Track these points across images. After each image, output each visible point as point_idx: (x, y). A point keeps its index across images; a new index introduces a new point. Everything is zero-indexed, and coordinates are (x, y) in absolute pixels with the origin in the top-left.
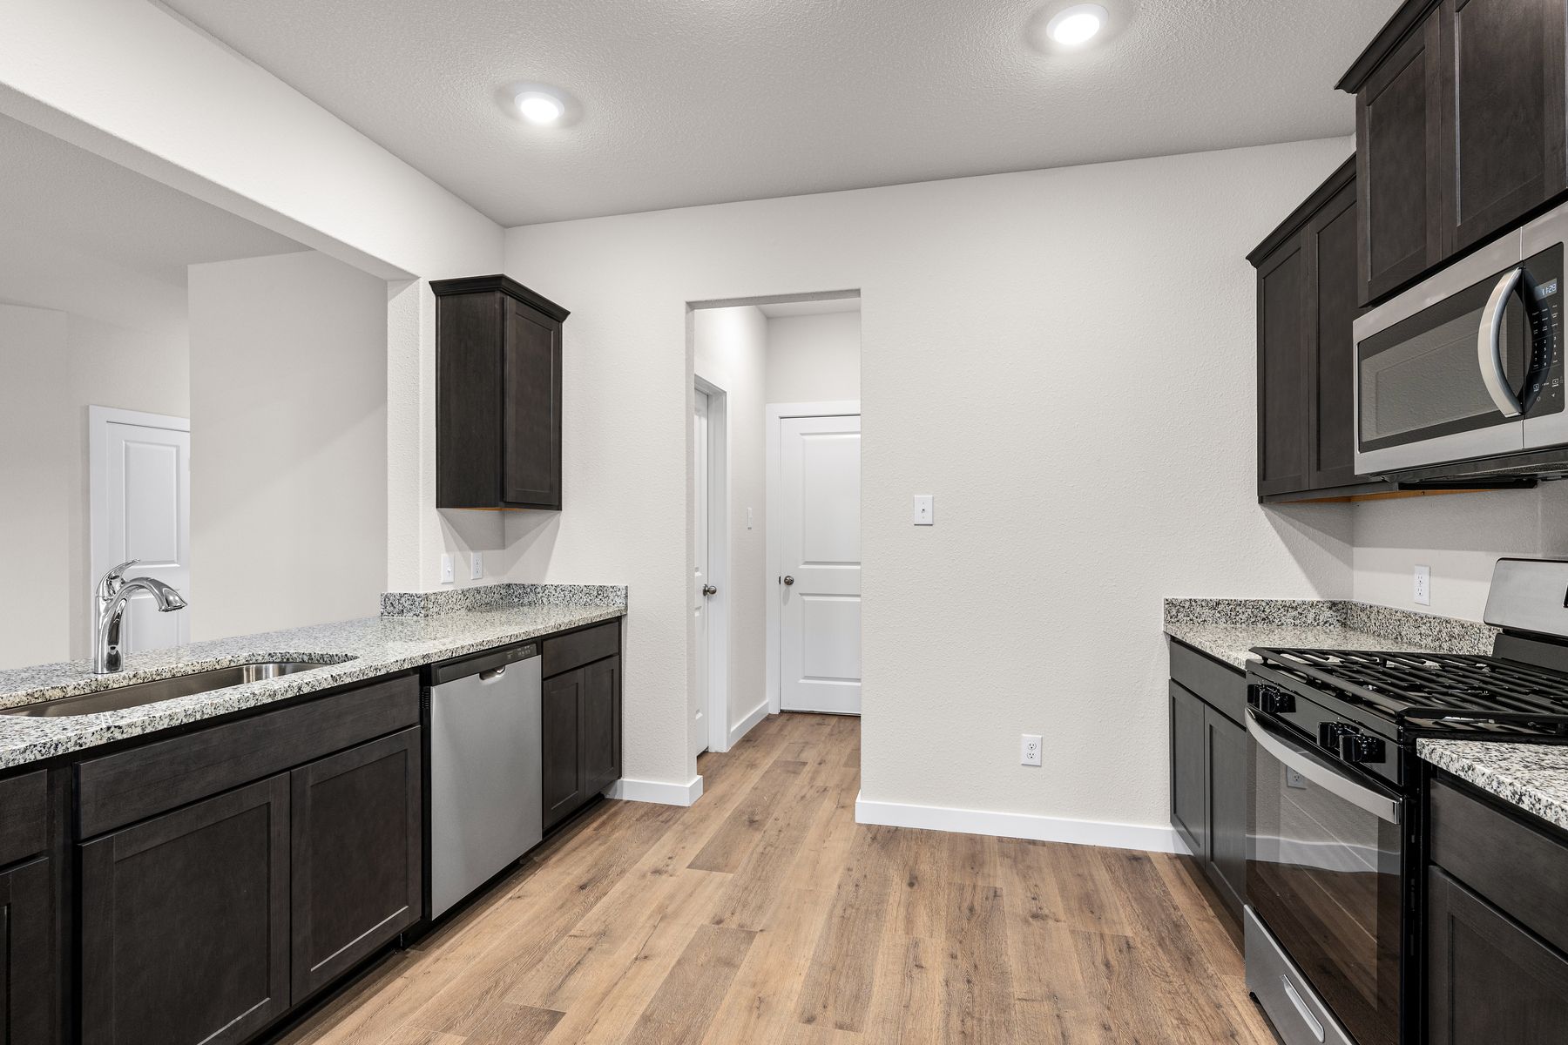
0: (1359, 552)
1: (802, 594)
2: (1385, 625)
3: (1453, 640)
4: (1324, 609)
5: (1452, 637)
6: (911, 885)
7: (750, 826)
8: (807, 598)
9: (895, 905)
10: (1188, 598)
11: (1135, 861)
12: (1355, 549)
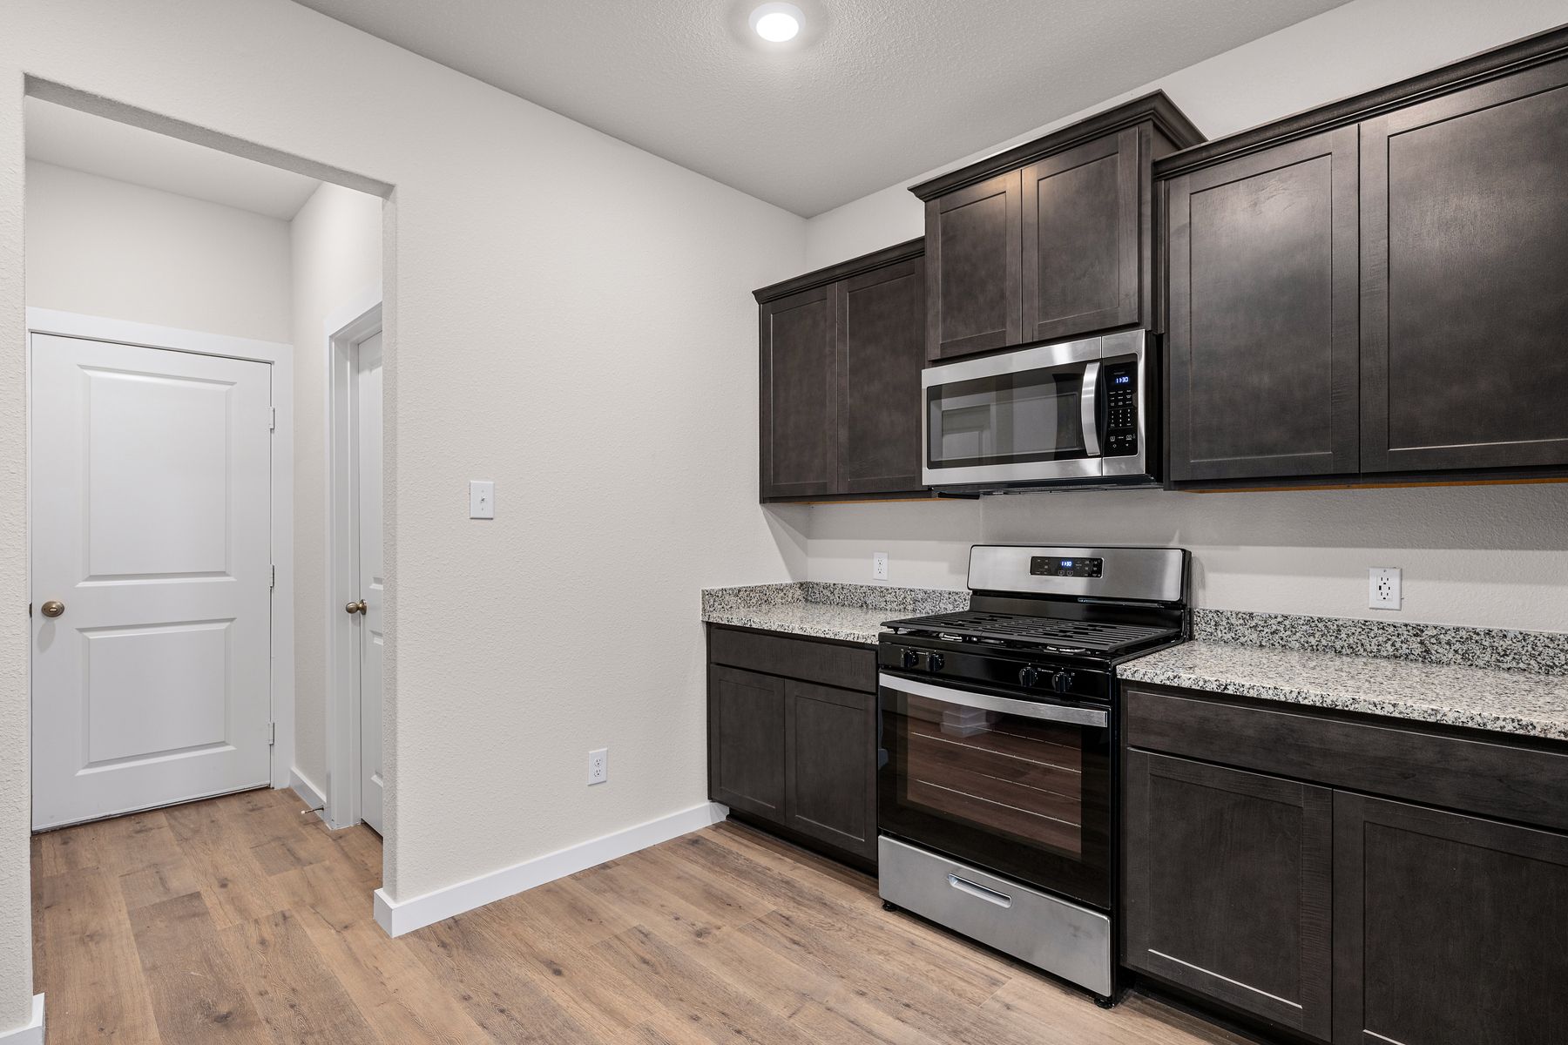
0: (813, 544)
1: (82, 630)
2: (849, 597)
3: (917, 603)
4: (797, 589)
5: (915, 601)
6: (558, 973)
7: (227, 1026)
8: (93, 636)
9: (572, 1004)
10: (721, 588)
11: (694, 842)
12: (809, 541)
